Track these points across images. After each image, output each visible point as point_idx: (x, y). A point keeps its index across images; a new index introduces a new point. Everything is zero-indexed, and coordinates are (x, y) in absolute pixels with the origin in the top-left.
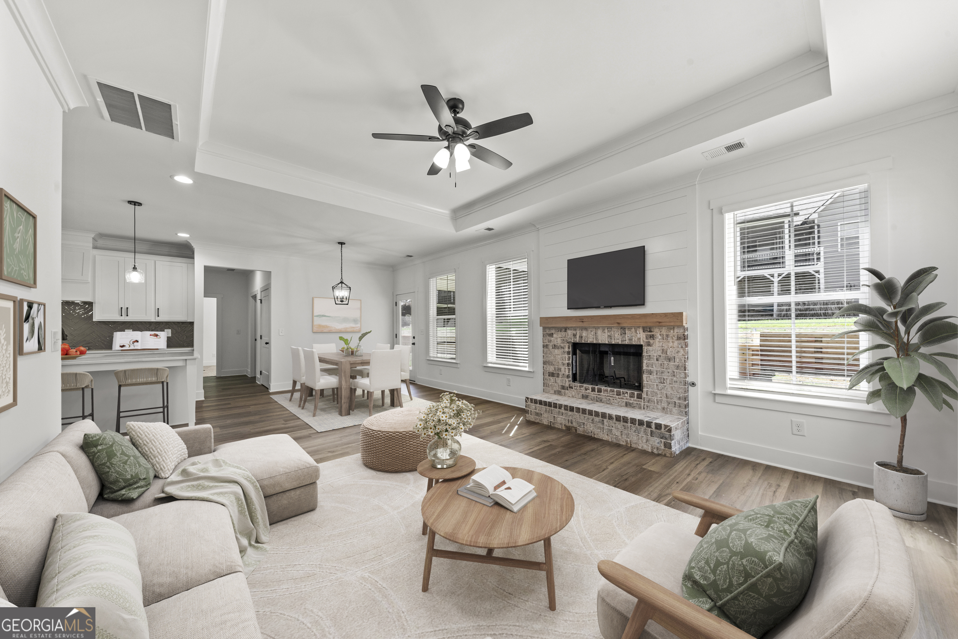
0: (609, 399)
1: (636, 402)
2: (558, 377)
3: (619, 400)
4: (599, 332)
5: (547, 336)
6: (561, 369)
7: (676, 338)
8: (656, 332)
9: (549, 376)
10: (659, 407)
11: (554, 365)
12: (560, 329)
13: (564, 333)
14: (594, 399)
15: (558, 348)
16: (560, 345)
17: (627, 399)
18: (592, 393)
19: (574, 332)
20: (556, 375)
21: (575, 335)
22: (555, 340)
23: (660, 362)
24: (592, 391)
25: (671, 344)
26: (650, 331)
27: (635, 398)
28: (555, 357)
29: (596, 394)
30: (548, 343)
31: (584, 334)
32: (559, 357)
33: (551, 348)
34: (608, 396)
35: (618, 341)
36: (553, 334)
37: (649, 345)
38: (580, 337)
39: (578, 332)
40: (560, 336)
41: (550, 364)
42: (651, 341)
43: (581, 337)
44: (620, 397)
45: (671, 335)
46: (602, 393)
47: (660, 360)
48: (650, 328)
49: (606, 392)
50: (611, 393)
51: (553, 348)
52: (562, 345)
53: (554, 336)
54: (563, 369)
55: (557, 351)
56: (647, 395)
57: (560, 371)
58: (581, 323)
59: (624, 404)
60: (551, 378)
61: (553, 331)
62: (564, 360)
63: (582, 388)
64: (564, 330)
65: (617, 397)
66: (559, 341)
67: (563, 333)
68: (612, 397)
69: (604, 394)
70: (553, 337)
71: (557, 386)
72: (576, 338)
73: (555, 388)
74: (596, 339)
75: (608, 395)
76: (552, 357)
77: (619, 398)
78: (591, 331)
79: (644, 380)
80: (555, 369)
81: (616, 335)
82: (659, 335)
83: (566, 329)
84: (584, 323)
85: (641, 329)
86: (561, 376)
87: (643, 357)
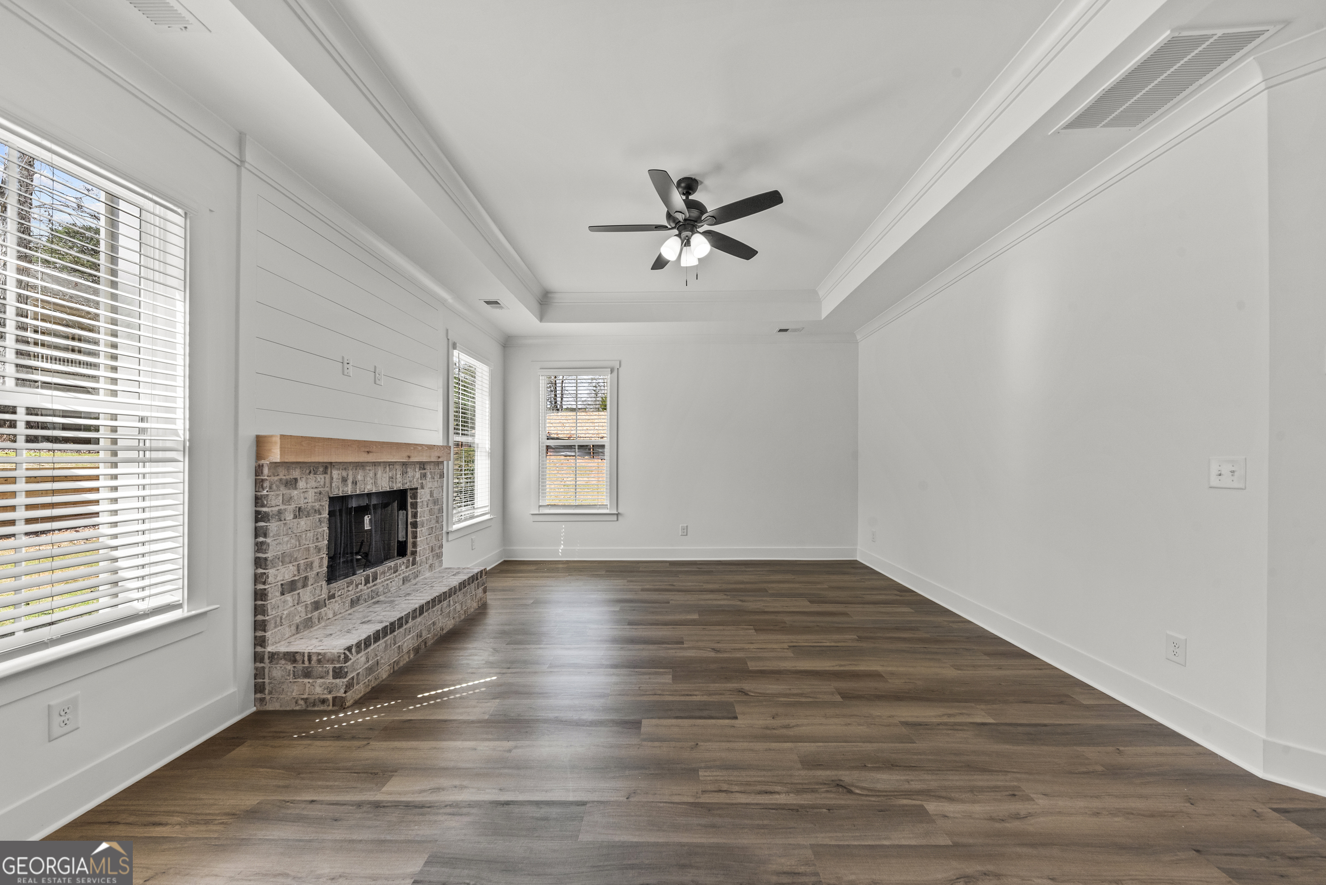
0: (387, 584)
1: (411, 572)
2: (304, 586)
3: (396, 579)
5: (282, 488)
6: (312, 563)
7: (439, 476)
8: (428, 470)
9: (282, 594)
10: (428, 566)
11: (296, 560)
12: (313, 468)
13: (322, 477)
14: (369, 597)
15: (308, 515)
16: (313, 507)
18: (365, 587)
19: (344, 474)
20: (300, 584)
21: (344, 480)
22: (302, 495)
23: (429, 508)
24: (365, 585)
25: (435, 484)
26: (424, 469)
27: (410, 567)
28: (299, 538)
29: (370, 587)
30: (282, 507)
31: (359, 477)
32: (310, 535)
33: (292, 516)
34: (385, 580)
35: (400, 485)
36: (296, 480)
37: (422, 488)
38: (353, 482)
39: (351, 473)
40: (314, 484)
41: (287, 560)
42: (424, 482)
43: (355, 483)
44: (397, 574)
45: (436, 473)
47: (429, 505)
48: (423, 465)
49: (382, 576)
50: (388, 574)
51: (295, 517)
52: (317, 505)
53: (301, 484)
54: (316, 564)
55: (304, 523)
56: (419, 556)
57: (311, 568)
58: (365, 455)
60: (288, 597)
61: (296, 473)
62: (320, 539)
63: (350, 589)
64: (321, 469)
65: (395, 575)
66: (311, 494)
67: (320, 478)
68: (390, 579)
69: (380, 581)
70: (296, 488)
71: (303, 610)
72: (347, 486)
73: (297, 618)
75: (385, 578)
76: (293, 541)
78: (370, 470)
79: (415, 537)
80: (298, 570)
81: (398, 476)
82: (429, 473)
83: (326, 468)
84: (371, 454)
85: (418, 466)
86: (310, 582)
87: (415, 505)
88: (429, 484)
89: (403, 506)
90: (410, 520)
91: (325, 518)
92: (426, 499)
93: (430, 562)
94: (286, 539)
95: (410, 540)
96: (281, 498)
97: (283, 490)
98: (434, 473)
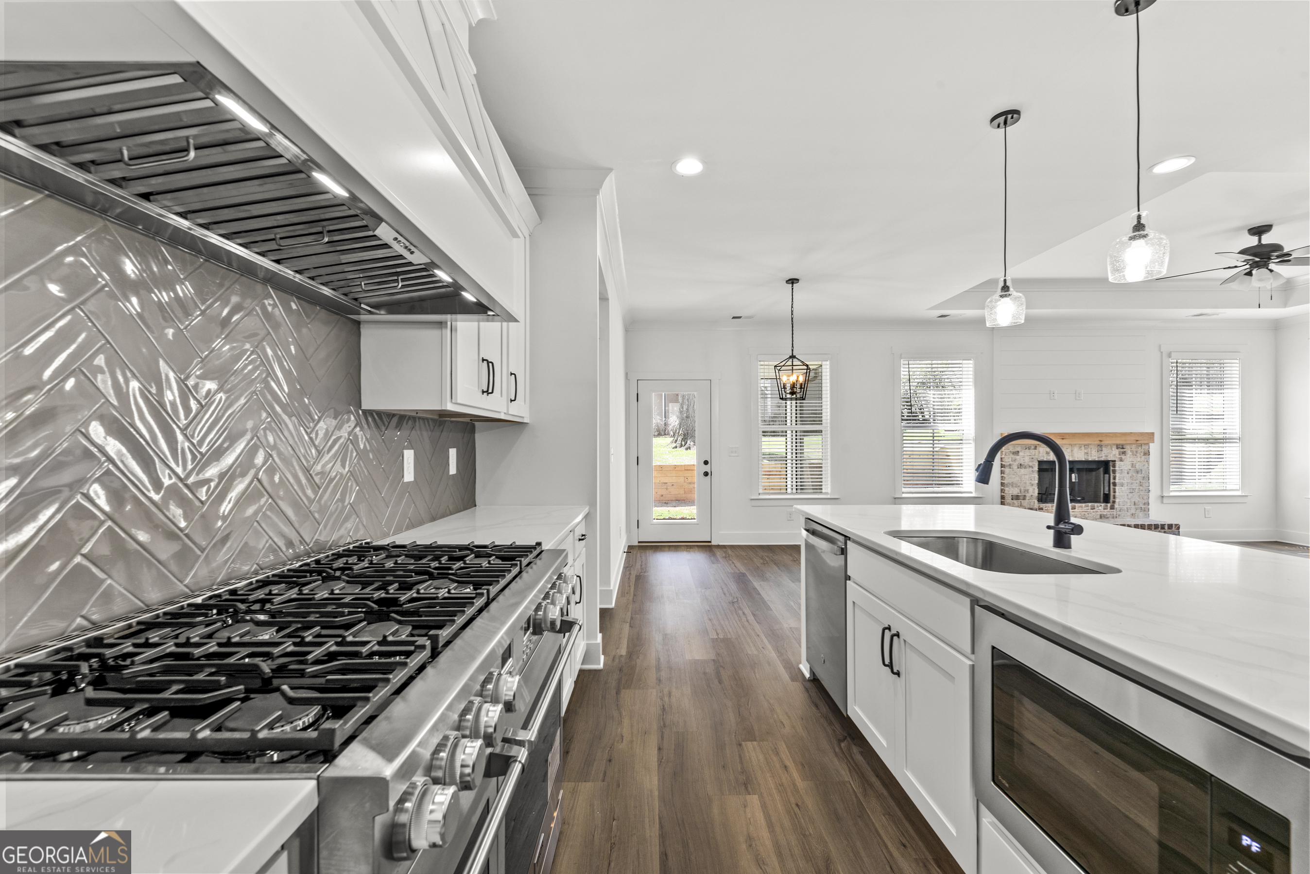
0: (1085, 514)
1: (1109, 514)
2: (1024, 499)
3: (1094, 513)
4: (1076, 449)
5: (1011, 455)
6: (1028, 490)
7: (1143, 454)
8: (1128, 449)
9: (1013, 500)
10: (1129, 513)
11: (1019, 486)
15: (1025, 468)
16: (1028, 464)
17: (1101, 511)
20: (1021, 498)
22: (1022, 459)
23: (1130, 475)
25: (1139, 459)
26: (1123, 448)
27: (1109, 510)
28: (1020, 478)
30: (1011, 463)
32: (1027, 477)
33: (1016, 467)
34: (1083, 512)
35: (1094, 458)
36: (1018, 452)
37: (1121, 460)
40: (1028, 454)
41: (1014, 485)
42: (1123, 457)
44: (1094, 510)
45: (1139, 452)
46: (1076, 510)
47: (1130, 473)
48: (1122, 446)
49: (1080, 508)
50: (1085, 509)
51: (1018, 468)
52: (1031, 464)
53: (1021, 454)
54: (1031, 490)
55: (1024, 471)
56: (1119, 505)
57: (1028, 492)
59: (1099, 516)
61: (1018, 449)
62: (1033, 480)
64: (1033, 447)
65: (1092, 511)
66: (1027, 459)
67: (1032, 451)
68: (1087, 512)
70: (1018, 455)
74: (1072, 456)
75: (1083, 510)
76: (1017, 478)
77: (1094, 512)
79: (1115, 492)
80: (1021, 491)
81: (1093, 452)
82: (1129, 452)
83: (1036, 447)
84: (1064, 440)
85: (1115, 446)
86: (1029, 499)
87: (1114, 471)
88: (1129, 459)
89: (1107, 471)
90: (1112, 481)
91: (1036, 470)
92: (1126, 469)
93: (1133, 511)
94: (1014, 477)
95: (1112, 494)
96: (1010, 459)
97: (1012, 456)
98: (1137, 452)
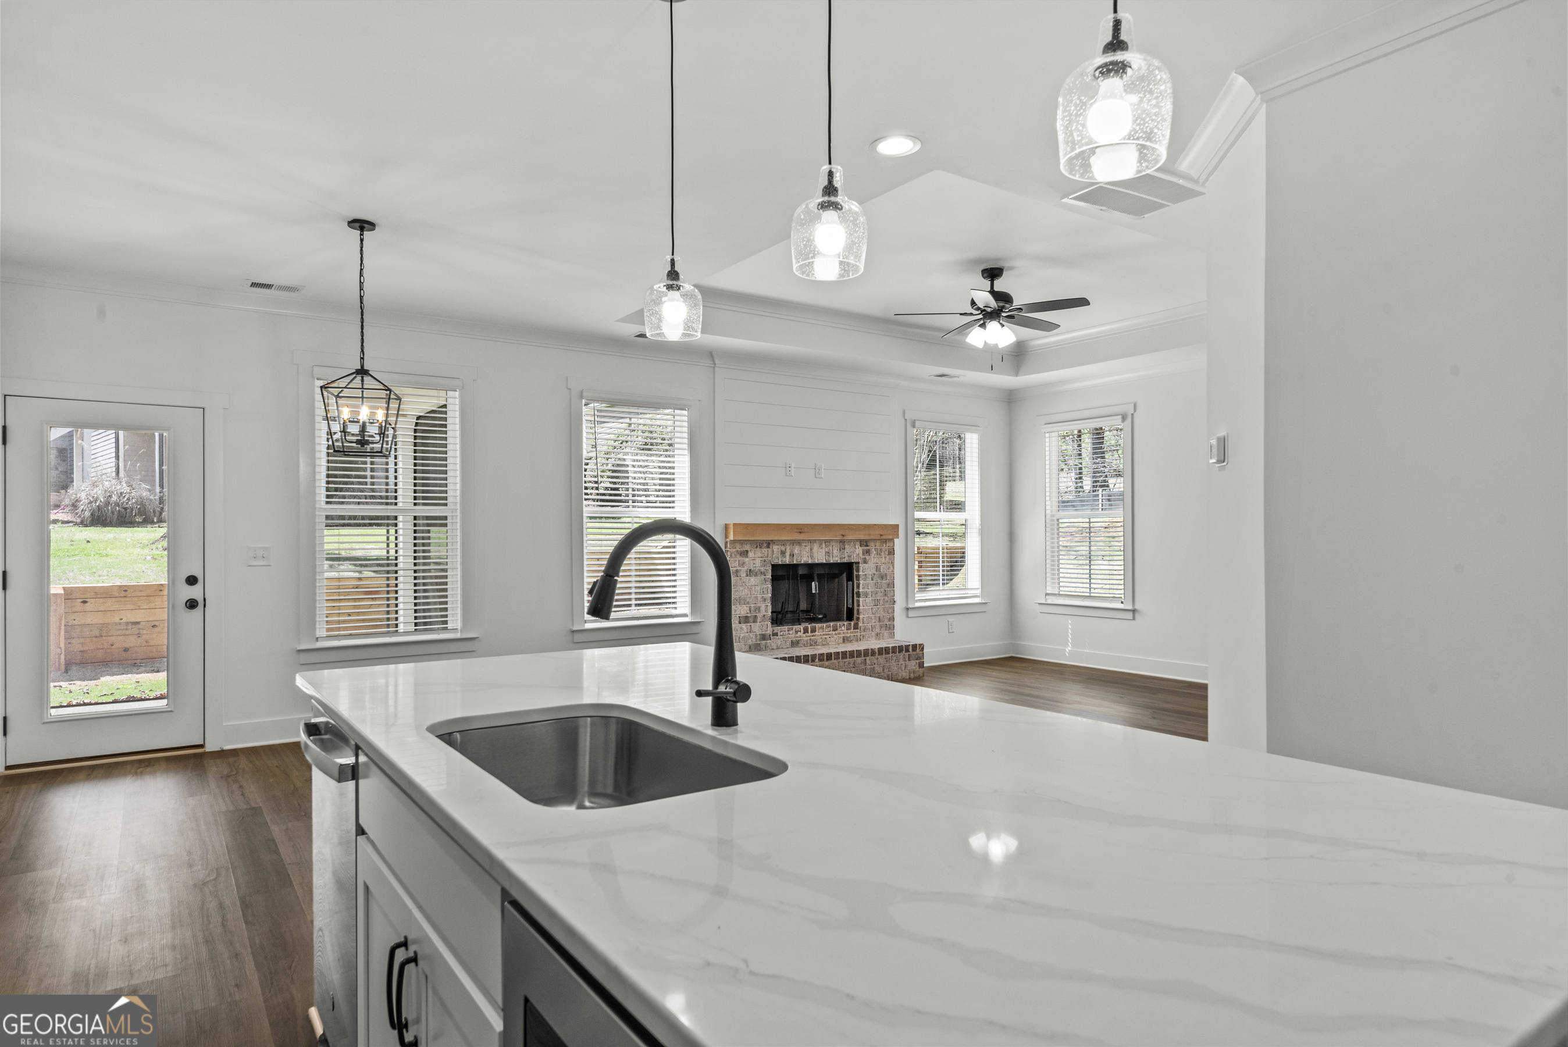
0: (826, 638)
1: (853, 635)
2: (755, 621)
3: (836, 636)
4: (816, 547)
5: (738, 556)
6: (759, 608)
7: (887, 554)
8: (872, 547)
9: (740, 623)
10: (874, 634)
11: (748, 603)
12: (759, 544)
13: (766, 550)
14: (807, 643)
15: (756, 575)
16: (759, 570)
17: (844, 633)
18: (804, 635)
19: (783, 548)
20: (751, 620)
21: (783, 553)
22: (752, 562)
23: (874, 582)
24: (804, 633)
25: (883, 560)
26: (867, 546)
27: (852, 630)
28: (750, 590)
29: (809, 636)
30: (739, 568)
31: (796, 551)
32: (758, 588)
33: (745, 574)
34: (824, 635)
35: (837, 559)
36: (747, 551)
37: (865, 562)
38: (790, 555)
39: (788, 548)
40: (760, 555)
41: (742, 602)
42: (867, 558)
43: (792, 555)
44: (836, 632)
45: (884, 550)
46: (817, 633)
47: (874, 579)
48: (866, 542)
49: (821, 630)
50: (826, 630)
51: (747, 576)
52: (763, 569)
53: (751, 554)
54: (763, 608)
55: (753, 580)
56: (863, 623)
57: (759, 611)
58: (798, 534)
59: (841, 640)
60: (743, 626)
61: (747, 547)
62: (765, 592)
63: (791, 632)
64: (765, 545)
65: (834, 632)
66: (758, 562)
67: (765, 550)
68: (829, 634)
69: (819, 634)
70: (747, 557)
71: (754, 637)
72: (785, 557)
73: (750, 641)
74: (812, 556)
75: (824, 633)
76: (746, 591)
77: (836, 634)
78: (805, 546)
79: (858, 605)
80: (750, 610)
81: (835, 551)
82: (873, 550)
83: (769, 544)
84: (802, 534)
85: (859, 543)
86: (759, 620)
87: (858, 577)
88: (873, 559)
89: (850, 578)
90: (855, 591)
91: (768, 578)
92: (870, 573)
93: (878, 630)
94: (741, 589)
95: (856, 608)
96: (737, 562)
97: (739, 558)
98: (881, 550)
